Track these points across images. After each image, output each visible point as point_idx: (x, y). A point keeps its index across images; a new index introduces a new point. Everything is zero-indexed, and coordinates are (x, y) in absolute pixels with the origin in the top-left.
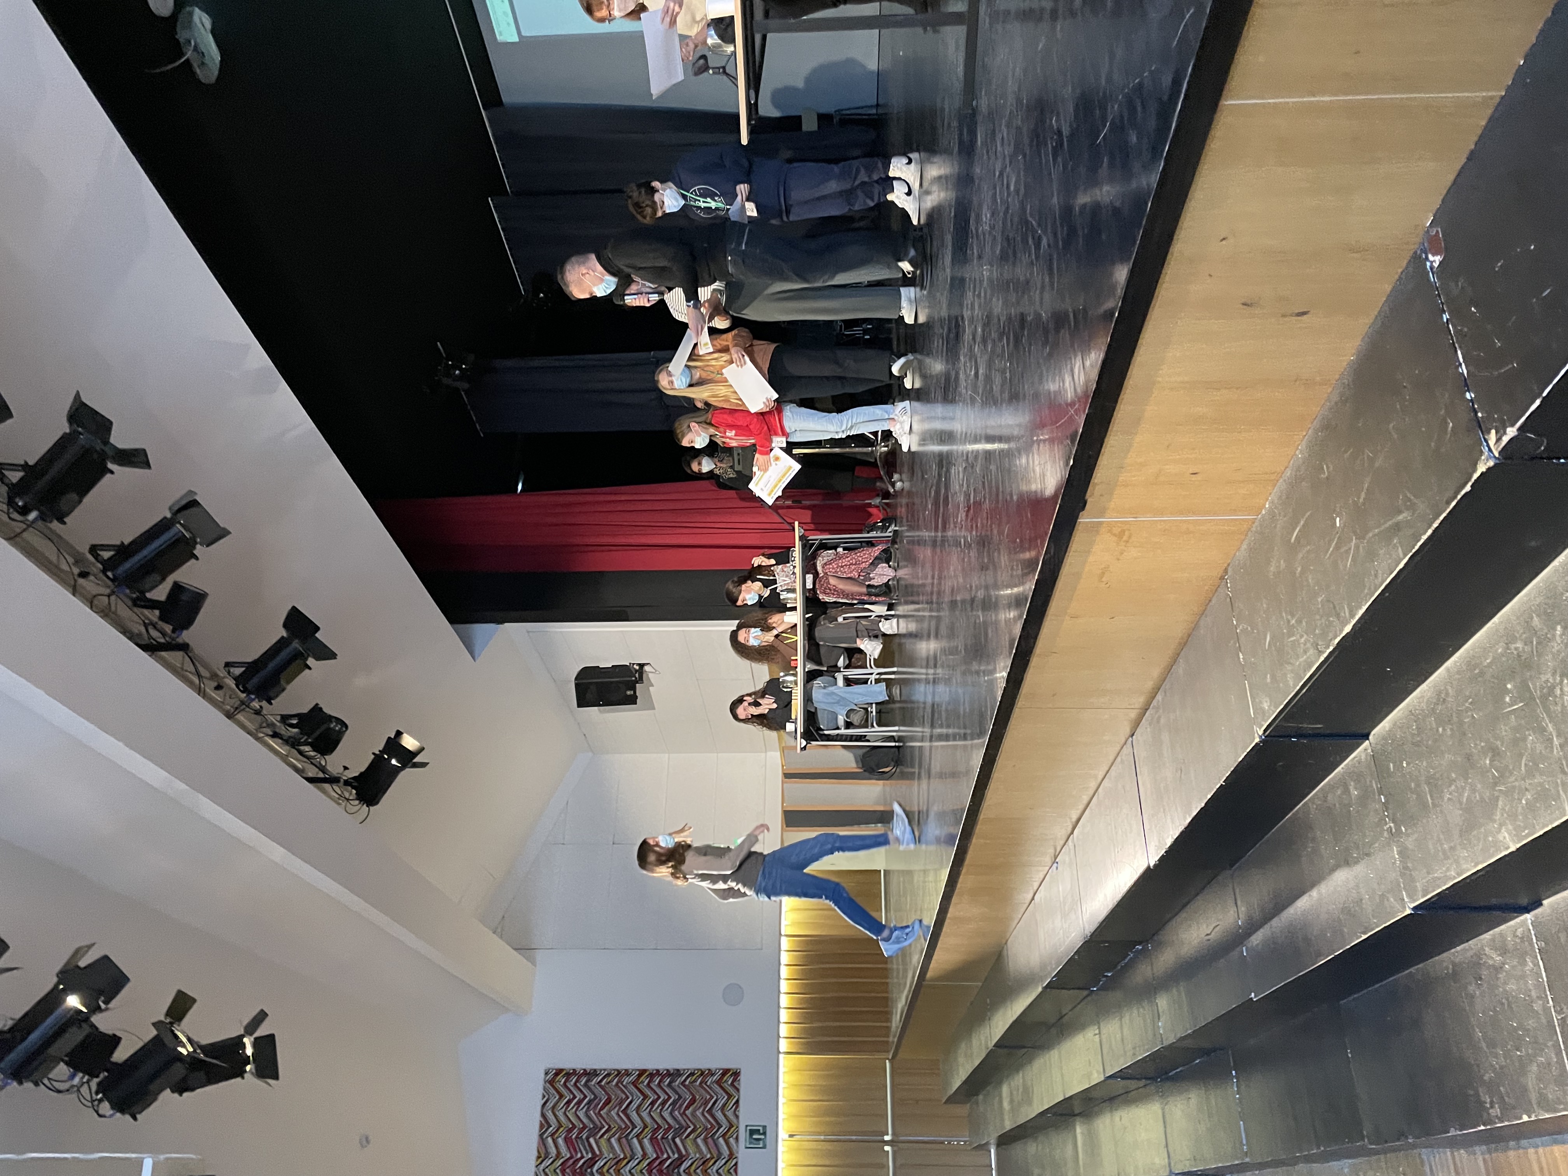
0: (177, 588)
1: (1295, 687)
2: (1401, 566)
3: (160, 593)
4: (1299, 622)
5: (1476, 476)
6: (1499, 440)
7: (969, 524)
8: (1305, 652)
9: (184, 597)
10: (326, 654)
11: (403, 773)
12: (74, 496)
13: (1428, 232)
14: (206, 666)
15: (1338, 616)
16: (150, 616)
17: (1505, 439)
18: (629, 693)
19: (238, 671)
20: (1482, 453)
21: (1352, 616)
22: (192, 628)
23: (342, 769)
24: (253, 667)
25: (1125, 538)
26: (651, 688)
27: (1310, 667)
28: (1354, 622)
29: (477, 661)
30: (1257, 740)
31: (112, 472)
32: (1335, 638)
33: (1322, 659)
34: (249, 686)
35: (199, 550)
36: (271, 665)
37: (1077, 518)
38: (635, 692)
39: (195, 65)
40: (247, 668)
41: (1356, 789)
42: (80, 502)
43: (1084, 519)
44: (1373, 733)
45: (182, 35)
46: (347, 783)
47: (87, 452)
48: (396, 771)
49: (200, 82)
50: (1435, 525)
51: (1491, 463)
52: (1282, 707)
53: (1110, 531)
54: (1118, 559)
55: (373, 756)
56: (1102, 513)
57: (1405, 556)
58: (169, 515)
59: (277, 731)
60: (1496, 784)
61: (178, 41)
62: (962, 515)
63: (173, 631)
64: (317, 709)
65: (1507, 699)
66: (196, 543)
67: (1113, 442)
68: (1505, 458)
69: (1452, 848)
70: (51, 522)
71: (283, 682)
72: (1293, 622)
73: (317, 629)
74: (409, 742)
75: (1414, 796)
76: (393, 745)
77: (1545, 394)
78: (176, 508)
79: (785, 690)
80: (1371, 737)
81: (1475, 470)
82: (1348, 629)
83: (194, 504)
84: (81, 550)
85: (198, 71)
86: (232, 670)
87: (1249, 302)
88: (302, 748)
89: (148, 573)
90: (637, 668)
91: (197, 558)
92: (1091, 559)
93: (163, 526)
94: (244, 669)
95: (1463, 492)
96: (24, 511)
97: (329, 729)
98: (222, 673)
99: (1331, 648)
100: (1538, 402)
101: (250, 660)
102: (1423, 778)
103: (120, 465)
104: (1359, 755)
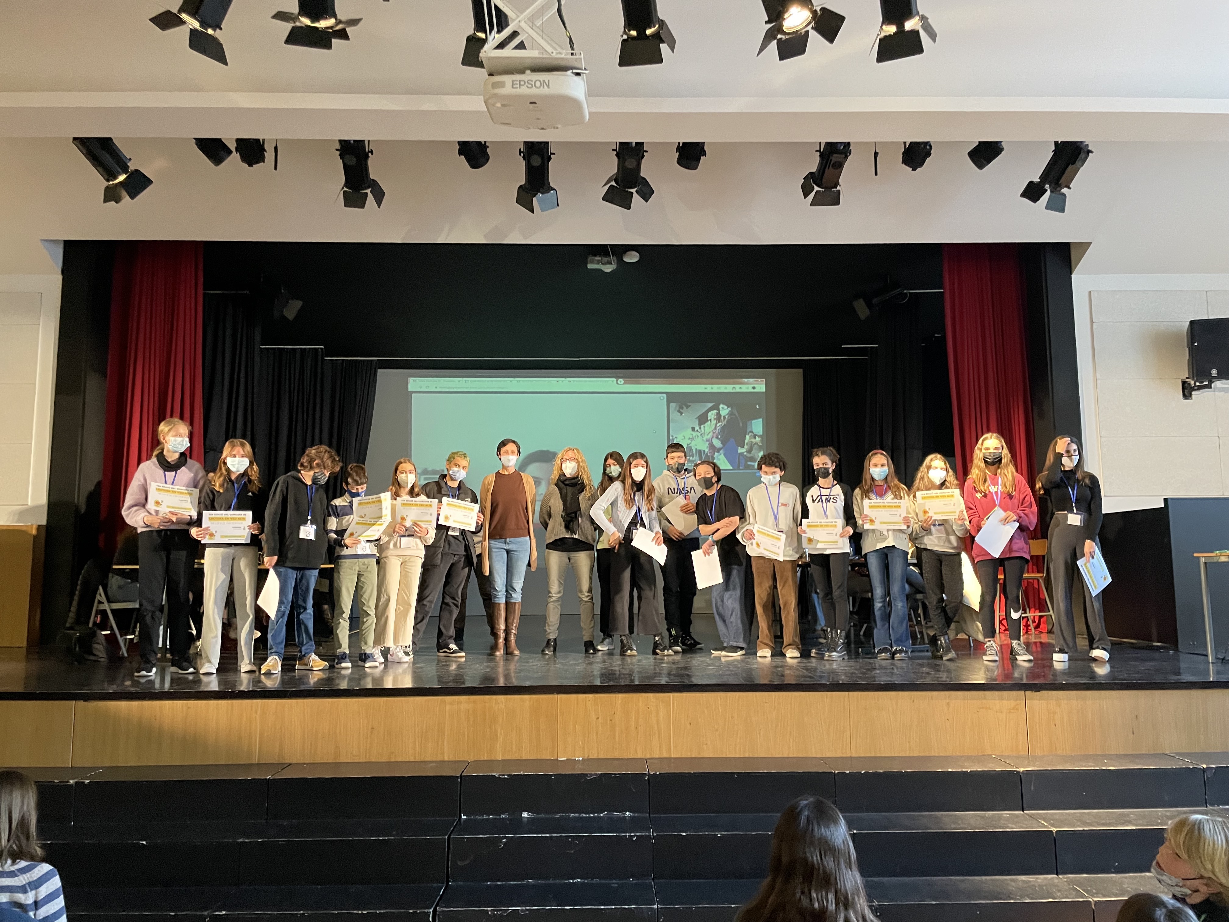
10: (349, 203)
11: (103, 182)
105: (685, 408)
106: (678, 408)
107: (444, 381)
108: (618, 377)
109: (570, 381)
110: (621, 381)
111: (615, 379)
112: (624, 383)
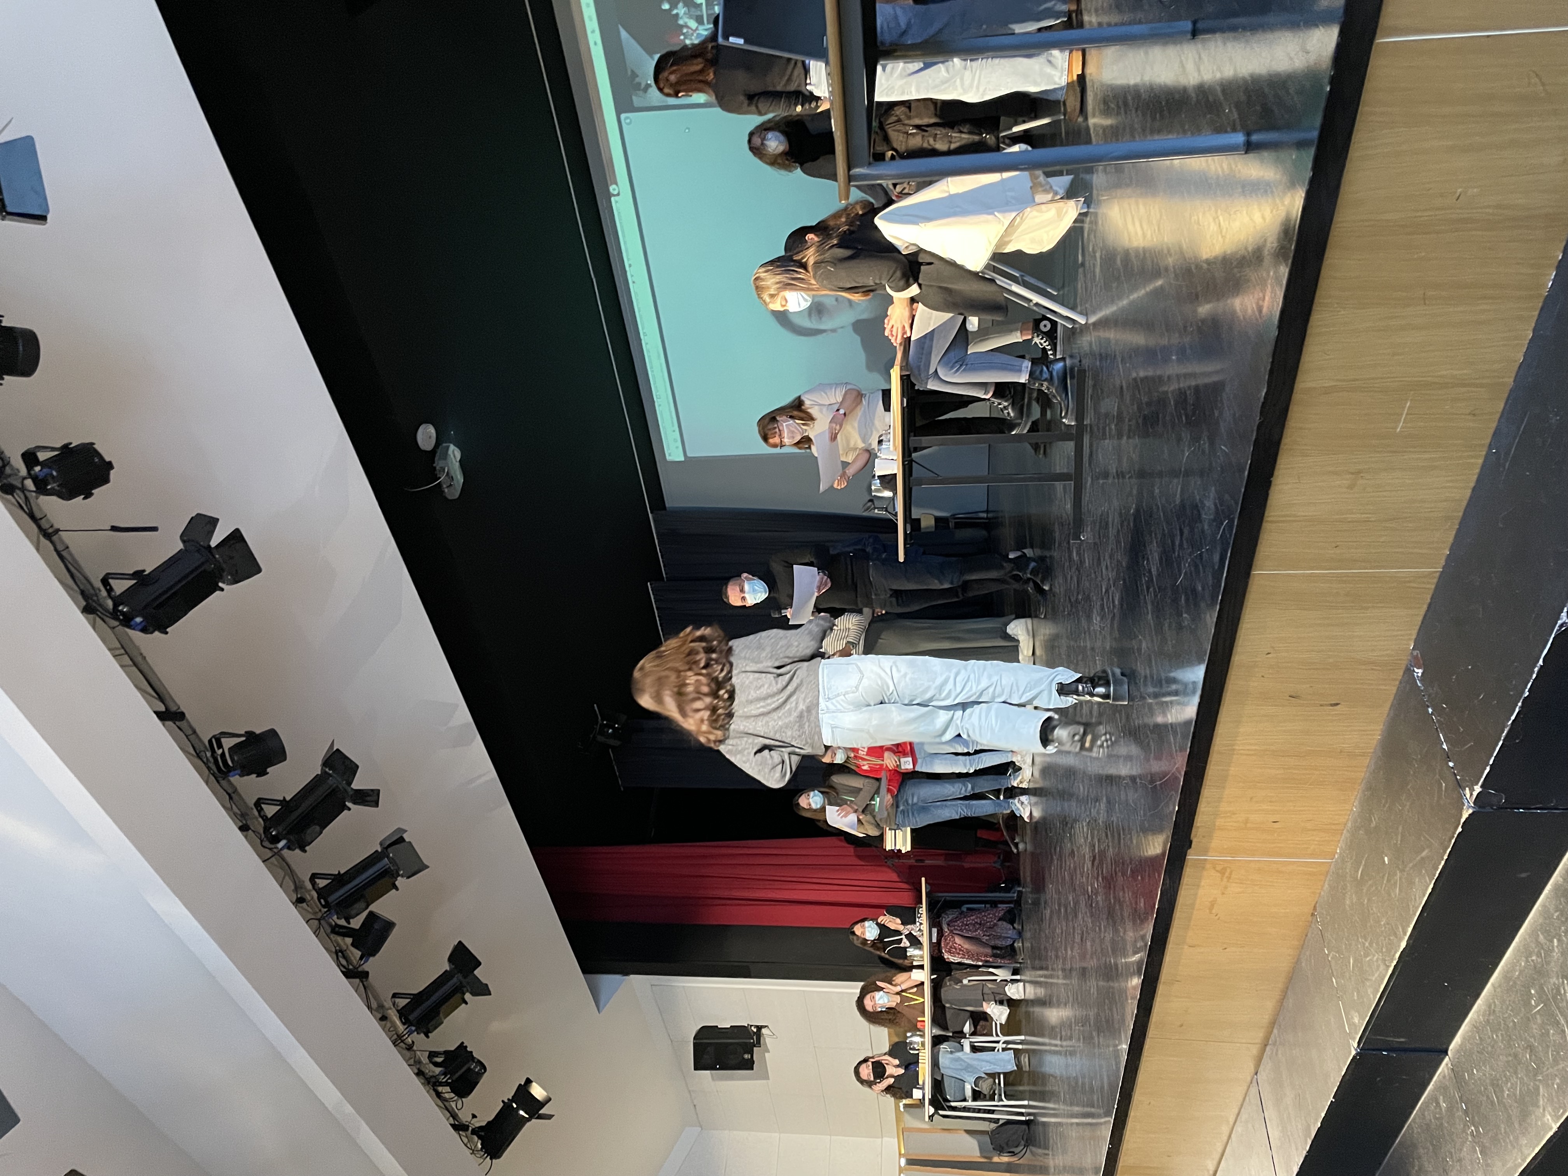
0: (373, 917)
1: (1374, 999)
2: (1429, 890)
3: (356, 923)
4: (1371, 944)
5: (1463, 820)
6: (1471, 795)
7: (1096, 872)
8: (1378, 967)
9: (377, 926)
10: (483, 990)
11: (528, 1124)
12: (318, 828)
13: (1412, 653)
14: (376, 997)
15: (1395, 935)
16: (342, 943)
17: (1475, 794)
18: (746, 1056)
19: (402, 1002)
20: (1464, 805)
21: (1405, 934)
22: (378, 955)
23: (471, 1116)
24: (417, 999)
25: (1227, 874)
26: (767, 1055)
27: (1383, 979)
28: (1406, 938)
29: (603, 1012)
30: (1354, 1053)
31: (349, 809)
32: (1396, 953)
33: (1390, 972)
34: (411, 1017)
35: (400, 881)
36: (434, 998)
37: (1186, 855)
38: (752, 1056)
39: (445, 486)
40: (412, 999)
41: (1444, 1102)
42: (321, 833)
43: (1191, 856)
44: (1451, 1047)
45: (439, 464)
46: (474, 1132)
47: (334, 792)
48: (523, 1121)
49: (446, 498)
50: (1446, 857)
51: (1470, 811)
52: (1367, 1019)
53: (1214, 868)
54: (1223, 894)
55: (502, 1104)
56: (1205, 852)
57: (1431, 882)
58: (380, 850)
59: (423, 1070)
60: (1535, 1075)
61: (435, 468)
62: (1088, 864)
63: (361, 958)
64: (462, 1047)
65: (1533, 1002)
66: (399, 875)
67: (1208, 793)
68: (1480, 807)
69: (1517, 1139)
70: (293, 850)
71: (441, 1015)
72: (1367, 944)
73: (479, 964)
74: (537, 1091)
75: (1485, 1098)
76: (523, 1093)
77: (1491, 762)
78: (388, 843)
79: (912, 1052)
80: (1449, 1053)
81: (1461, 817)
82: (1403, 944)
83: (401, 840)
84: (303, 879)
85: (446, 490)
86: (397, 1000)
87: (1294, 695)
88: (440, 1089)
89: (357, 901)
90: (755, 1030)
91: (397, 889)
92: (1201, 892)
93: (374, 858)
94: (409, 1000)
95: (1457, 832)
96: (275, 840)
97: (469, 1069)
98: (388, 1004)
99: (1395, 963)
100: (1488, 769)
101: (416, 992)
102: (1488, 1081)
103: (355, 803)
104: (1443, 1071)
105: (637, 80)
106: (641, 93)
107: (663, 422)
108: (609, 196)
109: (630, 266)
110: (613, 189)
111: (613, 199)
112: (616, 184)
